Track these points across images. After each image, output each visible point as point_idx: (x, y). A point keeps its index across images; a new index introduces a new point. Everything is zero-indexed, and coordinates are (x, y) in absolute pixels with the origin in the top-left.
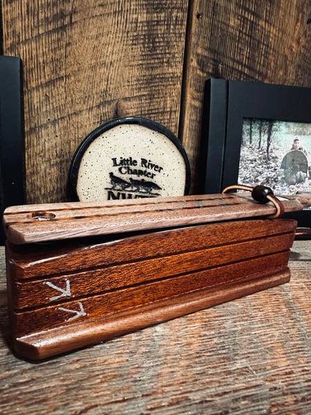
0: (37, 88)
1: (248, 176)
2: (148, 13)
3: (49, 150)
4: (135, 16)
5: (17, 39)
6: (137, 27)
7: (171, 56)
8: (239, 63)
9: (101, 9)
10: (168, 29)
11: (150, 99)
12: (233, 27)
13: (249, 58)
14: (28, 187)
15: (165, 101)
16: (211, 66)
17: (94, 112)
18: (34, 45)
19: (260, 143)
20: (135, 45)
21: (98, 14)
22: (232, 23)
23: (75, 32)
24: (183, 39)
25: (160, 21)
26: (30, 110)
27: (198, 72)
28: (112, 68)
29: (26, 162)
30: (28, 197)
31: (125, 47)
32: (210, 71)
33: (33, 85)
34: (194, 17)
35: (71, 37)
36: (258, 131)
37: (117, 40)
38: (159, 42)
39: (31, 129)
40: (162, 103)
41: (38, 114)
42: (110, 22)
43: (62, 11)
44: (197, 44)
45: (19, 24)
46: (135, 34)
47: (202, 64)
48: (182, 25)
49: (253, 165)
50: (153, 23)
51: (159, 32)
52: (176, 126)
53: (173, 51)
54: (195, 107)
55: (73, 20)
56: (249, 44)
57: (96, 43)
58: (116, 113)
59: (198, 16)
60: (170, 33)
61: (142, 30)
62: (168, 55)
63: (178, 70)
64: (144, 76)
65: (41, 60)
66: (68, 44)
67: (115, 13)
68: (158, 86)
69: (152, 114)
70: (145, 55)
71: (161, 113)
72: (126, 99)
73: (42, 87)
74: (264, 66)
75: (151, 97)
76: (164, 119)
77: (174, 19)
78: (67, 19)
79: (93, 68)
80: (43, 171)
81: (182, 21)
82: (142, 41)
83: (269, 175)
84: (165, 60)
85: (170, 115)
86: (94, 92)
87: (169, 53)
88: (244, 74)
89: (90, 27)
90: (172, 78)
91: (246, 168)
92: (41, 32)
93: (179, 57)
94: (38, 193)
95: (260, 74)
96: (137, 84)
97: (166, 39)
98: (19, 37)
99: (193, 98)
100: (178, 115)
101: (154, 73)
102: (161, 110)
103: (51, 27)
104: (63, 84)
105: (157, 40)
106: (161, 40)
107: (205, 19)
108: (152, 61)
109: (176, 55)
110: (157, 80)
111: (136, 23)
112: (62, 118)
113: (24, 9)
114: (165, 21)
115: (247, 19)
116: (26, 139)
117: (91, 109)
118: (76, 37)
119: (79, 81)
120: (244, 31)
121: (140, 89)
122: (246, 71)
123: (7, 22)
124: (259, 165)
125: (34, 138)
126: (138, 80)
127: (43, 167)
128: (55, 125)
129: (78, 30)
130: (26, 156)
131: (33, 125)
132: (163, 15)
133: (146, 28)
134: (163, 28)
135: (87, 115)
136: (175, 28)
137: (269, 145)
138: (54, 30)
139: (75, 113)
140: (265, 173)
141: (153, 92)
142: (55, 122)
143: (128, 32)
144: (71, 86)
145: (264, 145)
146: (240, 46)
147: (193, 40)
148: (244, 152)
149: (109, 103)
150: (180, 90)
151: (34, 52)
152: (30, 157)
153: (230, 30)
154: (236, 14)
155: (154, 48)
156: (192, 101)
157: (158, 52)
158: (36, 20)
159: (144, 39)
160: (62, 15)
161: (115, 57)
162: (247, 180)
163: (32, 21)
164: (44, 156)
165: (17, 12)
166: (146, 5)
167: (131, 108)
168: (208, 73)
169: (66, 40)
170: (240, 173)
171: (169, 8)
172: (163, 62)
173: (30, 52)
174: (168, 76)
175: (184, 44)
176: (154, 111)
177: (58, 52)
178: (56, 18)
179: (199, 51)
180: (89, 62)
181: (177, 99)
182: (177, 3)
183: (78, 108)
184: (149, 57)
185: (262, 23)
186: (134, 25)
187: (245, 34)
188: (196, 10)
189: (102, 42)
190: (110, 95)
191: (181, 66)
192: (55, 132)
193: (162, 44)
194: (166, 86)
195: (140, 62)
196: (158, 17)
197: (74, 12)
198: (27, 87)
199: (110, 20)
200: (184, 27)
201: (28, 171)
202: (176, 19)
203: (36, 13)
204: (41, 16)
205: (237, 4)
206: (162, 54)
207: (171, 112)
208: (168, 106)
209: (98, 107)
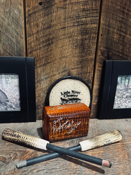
0: (40, 67)
1: (119, 95)
2: (81, 36)
3: (44, 88)
4: (76, 38)
5: (32, 49)
6: (77, 41)
7: (90, 51)
8: (118, 52)
9: (63, 36)
10: (90, 41)
11: (82, 68)
12: (116, 39)
13: (122, 50)
14: (37, 101)
15: (87, 69)
16: (106, 54)
17: (61, 74)
18: (38, 51)
19: (125, 83)
20: (76, 48)
21: (62, 38)
22: (115, 37)
23: (53, 46)
24: (95, 44)
25: (86, 38)
26: (37, 75)
27: (101, 57)
28: (67, 58)
29: (36, 93)
30: (36, 104)
31: (72, 50)
32: (106, 56)
33: (38, 65)
34: (100, 36)
35: (52, 48)
36: (124, 79)
37: (69, 47)
38: (86, 47)
39: (38, 81)
40: (86, 69)
41: (40, 76)
42: (67, 41)
43: (49, 38)
44: (101, 46)
45: (33, 44)
46: (76, 44)
47: (102, 53)
48: (95, 39)
49: (121, 92)
50: (84, 40)
51: (86, 43)
52: (91, 77)
53: (91, 49)
54: (99, 70)
55: (53, 41)
56: (122, 45)
57: (62, 49)
58: (69, 74)
59: (101, 35)
60: (90, 43)
61: (79, 43)
62: (89, 51)
63: (93, 56)
64: (79, 60)
65: (41, 57)
66: (51, 50)
67: (69, 37)
68: (85, 63)
69: (82, 73)
70: (80, 52)
71: (86, 73)
72: (72, 69)
73: (42, 67)
74: (128, 52)
75: (82, 67)
76: (87, 75)
77: (92, 37)
78: (51, 41)
79: (60, 58)
80: (42, 96)
81: (95, 38)
82: (79, 47)
83: (128, 95)
84: (88, 53)
85: (89, 74)
86: (61, 67)
87: (90, 50)
88: (120, 56)
89: (59, 43)
90: (90, 60)
91: (119, 93)
92: (41, 46)
93: (94, 51)
94: (40, 103)
95: (126, 55)
96: (76, 63)
97: (88, 45)
98: (33, 49)
99: (99, 67)
100: (92, 73)
101: (83, 58)
102: (86, 72)
103: (44, 44)
104: (49, 65)
105: (85, 46)
106: (87, 46)
107: (105, 36)
108: (83, 54)
109: (92, 51)
110: (84, 61)
111: (77, 40)
112: (49, 77)
113: (35, 38)
114: (88, 38)
115: (122, 35)
116: (36, 85)
117: (59, 73)
118: (54, 48)
119: (55, 64)
120: (120, 40)
121: (78, 65)
122: (121, 55)
123: (29, 43)
124: (124, 91)
125: (39, 84)
126: (77, 62)
127: (42, 94)
128: (46, 80)
129: (54, 45)
130: (36, 91)
131: (38, 80)
132: (87, 36)
133: (81, 42)
134: (88, 41)
135: (58, 76)
136: (92, 41)
137: (128, 84)
138: (46, 46)
139: (53, 75)
140: (126, 94)
141: (83, 66)
142: (46, 79)
143: (74, 44)
144: (52, 66)
145: (126, 84)
146: (118, 45)
147: (99, 44)
148: (118, 87)
149: (66, 71)
150: (94, 64)
151: (39, 54)
152: (37, 91)
153: (114, 40)
154: (117, 33)
155: (84, 49)
156: (98, 68)
157: (85, 50)
158: (39, 42)
159: (80, 46)
160: (49, 40)
161: (69, 54)
162: (119, 97)
163: (38, 43)
164: (42, 90)
165: (32, 39)
166: (81, 33)
167: (74, 72)
168: (105, 57)
169: (50, 48)
170: (116, 95)
171: (90, 33)
172: (87, 54)
173: (37, 54)
174: (89, 59)
175: (96, 46)
176: (83, 73)
177: (47, 53)
178: (46, 41)
179: (102, 48)
180: (59, 56)
181: (92, 67)
182: (93, 31)
183: (54, 73)
184: (82, 53)
185: (128, 36)
186: (76, 41)
187: (121, 41)
188: (101, 33)
189: (64, 49)
190: (66, 68)
191: (94, 55)
192: (46, 82)
193: (87, 47)
194: (88, 63)
195: (78, 55)
196: (85, 37)
197: (53, 38)
198: (36, 66)
199: (67, 40)
200: (96, 40)
201: (36, 96)
202: (93, 37)
203: (39, 39)
204: (41, 40)
205: (117, 29)
206: (87, 51)
207: (90, 72)
208: (89, 70)
209: (62, 72)
